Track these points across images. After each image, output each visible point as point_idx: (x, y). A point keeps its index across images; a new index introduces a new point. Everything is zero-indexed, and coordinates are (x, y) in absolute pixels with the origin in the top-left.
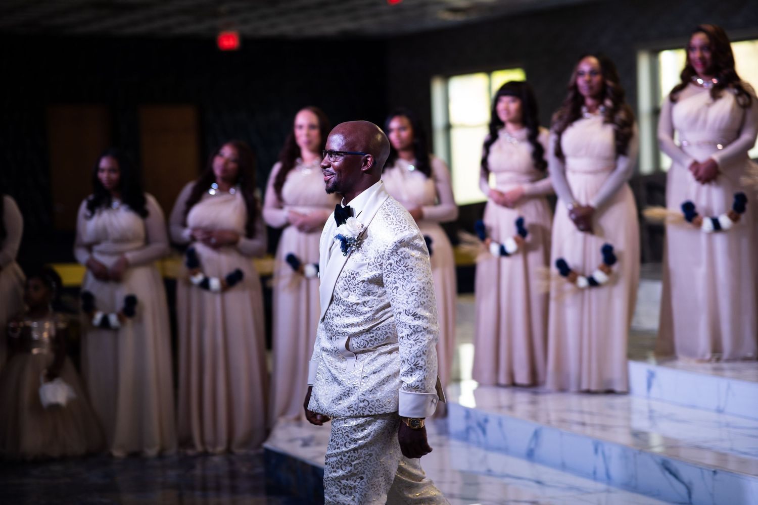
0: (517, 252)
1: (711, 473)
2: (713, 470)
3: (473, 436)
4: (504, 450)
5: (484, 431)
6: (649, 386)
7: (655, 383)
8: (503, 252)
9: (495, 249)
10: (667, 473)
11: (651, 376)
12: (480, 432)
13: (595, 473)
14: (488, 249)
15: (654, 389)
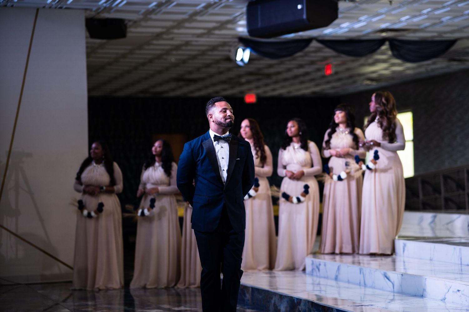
0: (346, 178)
1: (401, 275)
2: (401, 274)
3: (315, 273)
4: (326, 278)
5: (319, 270)
6: (404, 251)
7: (406, 249)
8: (340, 179)
9: (335, 177)
10: (386, 278)
11: (405, 245)
12: (317, 270)
13: (360, 283)
14: (332, 178)
15: (406, 251)
